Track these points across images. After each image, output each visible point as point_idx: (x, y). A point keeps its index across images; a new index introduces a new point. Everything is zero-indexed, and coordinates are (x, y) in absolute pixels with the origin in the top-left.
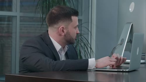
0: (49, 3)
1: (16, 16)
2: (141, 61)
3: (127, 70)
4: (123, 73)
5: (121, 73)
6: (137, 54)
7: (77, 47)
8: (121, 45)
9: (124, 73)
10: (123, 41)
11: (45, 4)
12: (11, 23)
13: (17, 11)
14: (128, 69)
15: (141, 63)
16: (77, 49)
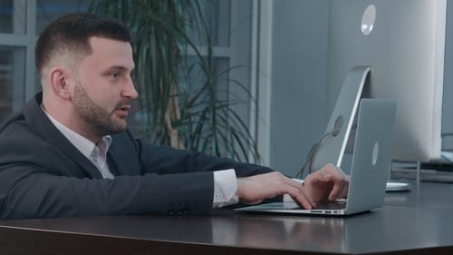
0: (123, 5)
1: (25, 48)
2: (388, 184)
3: (342, 212)
4: (328, 220)
5: (323, 221)
6: (374, 162)
7: (210, 142)
8: (334, 136)
9: (332, 222)
10: (340, 123)
11: (111, 8)
12: (8, 68)
13: (26, 33)
14: (344, 207)
15: (387, 192)
16: (211, 148)
